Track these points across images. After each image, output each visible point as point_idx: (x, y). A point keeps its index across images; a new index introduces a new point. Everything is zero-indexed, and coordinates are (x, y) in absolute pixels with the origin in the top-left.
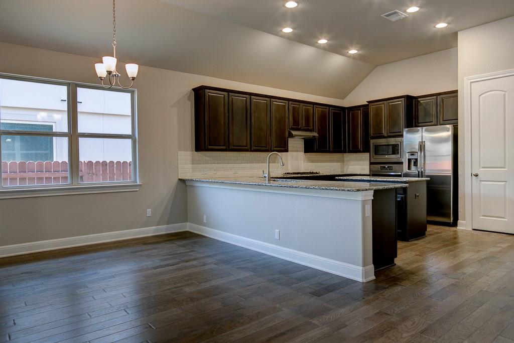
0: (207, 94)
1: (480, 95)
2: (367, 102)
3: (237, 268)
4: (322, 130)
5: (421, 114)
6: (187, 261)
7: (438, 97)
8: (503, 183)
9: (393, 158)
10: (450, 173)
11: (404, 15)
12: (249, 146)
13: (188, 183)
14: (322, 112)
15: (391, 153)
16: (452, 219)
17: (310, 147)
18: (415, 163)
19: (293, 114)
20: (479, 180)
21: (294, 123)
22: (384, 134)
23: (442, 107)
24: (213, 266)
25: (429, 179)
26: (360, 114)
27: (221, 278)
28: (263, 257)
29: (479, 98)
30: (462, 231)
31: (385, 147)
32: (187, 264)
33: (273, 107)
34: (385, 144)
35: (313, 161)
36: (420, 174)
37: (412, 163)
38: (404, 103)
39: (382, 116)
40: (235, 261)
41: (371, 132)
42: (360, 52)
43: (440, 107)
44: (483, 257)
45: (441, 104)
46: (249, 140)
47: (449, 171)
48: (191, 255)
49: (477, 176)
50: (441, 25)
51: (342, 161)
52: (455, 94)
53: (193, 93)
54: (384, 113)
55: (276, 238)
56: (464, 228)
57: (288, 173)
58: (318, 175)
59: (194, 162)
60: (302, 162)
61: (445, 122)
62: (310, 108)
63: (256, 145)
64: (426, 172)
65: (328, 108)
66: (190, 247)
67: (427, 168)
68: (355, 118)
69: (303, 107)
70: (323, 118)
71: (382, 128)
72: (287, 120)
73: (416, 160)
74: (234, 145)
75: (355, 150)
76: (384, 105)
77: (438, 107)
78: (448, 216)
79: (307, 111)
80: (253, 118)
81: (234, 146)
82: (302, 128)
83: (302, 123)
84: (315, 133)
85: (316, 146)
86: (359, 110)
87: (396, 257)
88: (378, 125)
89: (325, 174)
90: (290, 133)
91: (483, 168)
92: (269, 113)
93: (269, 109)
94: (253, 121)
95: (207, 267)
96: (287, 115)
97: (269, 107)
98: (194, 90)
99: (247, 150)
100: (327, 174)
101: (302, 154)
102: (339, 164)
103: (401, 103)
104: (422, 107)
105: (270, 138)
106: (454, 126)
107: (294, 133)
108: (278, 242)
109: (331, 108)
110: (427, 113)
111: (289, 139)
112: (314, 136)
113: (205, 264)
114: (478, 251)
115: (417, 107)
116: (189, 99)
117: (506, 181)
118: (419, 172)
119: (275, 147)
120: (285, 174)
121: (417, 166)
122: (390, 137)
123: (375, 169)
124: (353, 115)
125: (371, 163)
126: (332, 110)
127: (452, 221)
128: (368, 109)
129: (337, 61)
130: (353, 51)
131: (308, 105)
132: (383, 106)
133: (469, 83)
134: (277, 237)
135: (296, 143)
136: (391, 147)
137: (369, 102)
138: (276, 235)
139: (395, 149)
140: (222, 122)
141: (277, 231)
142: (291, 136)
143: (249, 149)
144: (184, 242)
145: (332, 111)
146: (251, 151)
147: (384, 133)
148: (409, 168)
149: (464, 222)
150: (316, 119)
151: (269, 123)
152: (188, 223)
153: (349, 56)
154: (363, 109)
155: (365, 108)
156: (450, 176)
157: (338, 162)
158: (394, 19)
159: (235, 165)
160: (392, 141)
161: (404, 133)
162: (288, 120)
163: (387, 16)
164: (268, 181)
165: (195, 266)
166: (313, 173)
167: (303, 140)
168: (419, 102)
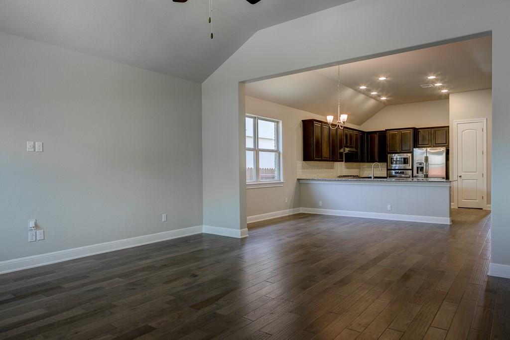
0: (314, 125)
1: (463, 131)
5: (421, 139)
7: (432, 129)
12: (329, 158)
14: (356, 135)
15: (403, 163)
19: (346, 136)
20: (462, 179)
21: (346, 143)
23: (435, 136)
26: (376, 137)
29: (462, 133)
37: (419, 170)
38: (412, 132)
39: (396, 139)
41: (388, 149)
42: (388, 99)
45: (434, 134)
46: (329, 154)
49: (461, 177)
50: (444, 91)
51: (359, 168)
52: (447, 128)
54: (398, 138)
56: (453, 207)
60: (344, 168)
63: (332, 157)
68: (372, 139)
69: (349, 132)
70: (357, 139)
71: (396, 147)
72: (343, 141)
73: (422, 168)
75: (372, 160)
79: (351, 135)
80: (331, 139)
82: (349, 146)
83: (349, 143)
86: (376, 134)
88: (394, 145)
91: (464, 172)
92: (336, 136)
94: (331, 141)
96: (343, 137)
98: (302, 122)
101: (343, 163)
103: (410, 132)
104: (421, 134)
105: (337, 152)
106: (446, 147)
109: (359, 132)
110: (425, 138)
112: (353, 151)
115: (418, 135)
117: (477, 180)
119: (339, 159)
121: (423, 171)
122: (403, 153)
123: (391, 174)
124: (371, 137)
125: (388, 170)
128: (386, 134)
130: (384, 98)
131: (351, 130)
132: (397, 132)
133: (456, 124)
136: (402, 159)
137: (387, 130)
139: (405, 161)
141: (389, 206)
147: (397, 150)
148: (417, 173)
149: (453, 204)
150: (354, 139)
151: (336, 143)
152: (301, 208)
153: (381, 102)
154: (380, 134)
155: (383, 133)
160: (404, 155)
161: (414, 151)
168: (420, 131)
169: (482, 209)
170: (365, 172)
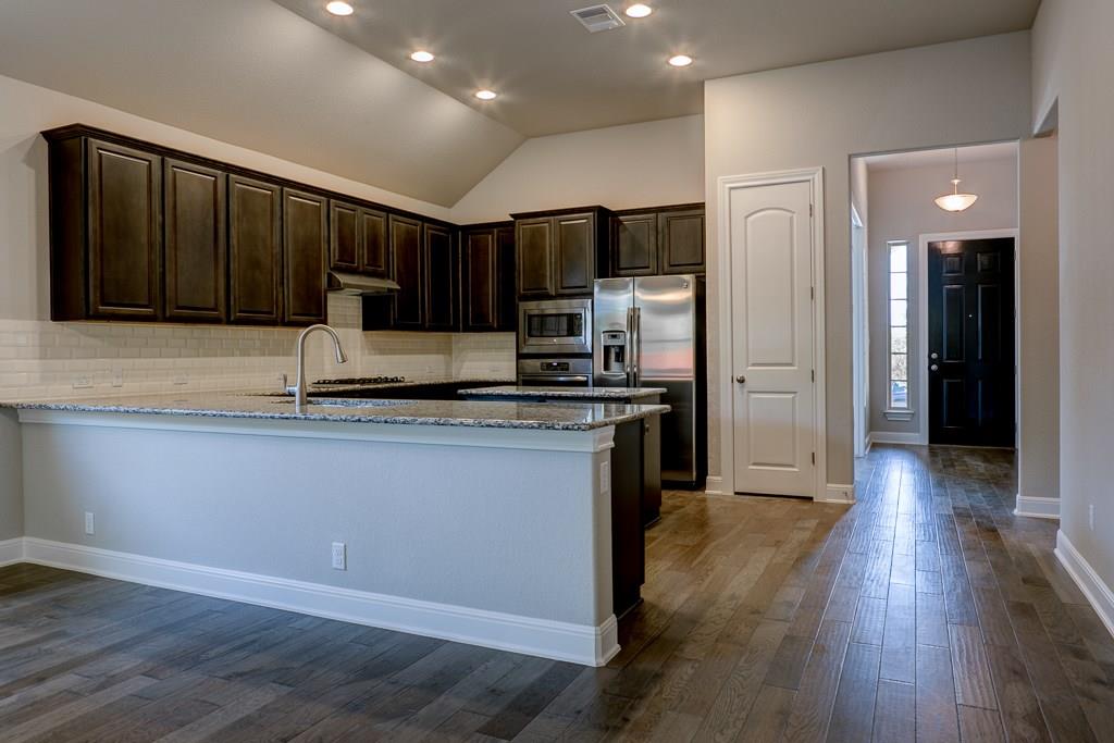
0: (94, 153)
1: (747, 217)
2: (512, 216)
3: (228, 678)
4: (408, 276)
5: (624, 248)
6: (40, 679)
7: (660, 215)
8: (791, 396)
9: (571, 343)
10: (690, 376)
11: (616, 22)
12: (222, 309)
13: (23, 417)
14: (408, 232)
15: (565, 333)
16: (694, 474)
17: (376, 316)
18: (617, 355)
19: (340, 231)
20: (745, 390)
21: (341, 255)
22: (549, 290)
23: (667, 237)
24: (141, 683)
25: (664, 390)
26: (491, 240)
27: (182, 725)
28: (298, 624)
29: (746, 222)
30: (718, 498)
31: (553, 318)
32: (41, 691)
33: (290, 210)
34: (554, 312)
35: (382, 352)
36: (632, 378)
37: (613, 356)
38: (592, 223)
39: (544, 249)
40: (212, 653)
41: (521, 285)
42: (502, 97)
43: (663, 237)
44: (795, 556)
45: (666, 231)
46: (222, 293)
47: (687, 371)
48: (49, 652)
49: (741, 381)
50: (680, 61)
51: (447, 350)
52: (698, 212)
53: (45, 145)
54: (550, 243)
55: (335, 566)
56: (719, 492)
57: (324, 382)
58: (402, 384)
59: (46, 351)
60: (359, 353)
61: (676, 269)
62: (380, 219)
63: (243, 308)
64: (643, 374)
65: (420, 223)
66: (45, 620)
67: (644, 366)
68: (479, 251)
69: (362, 218)
70: (409, 245)
71: (544, 276)
72: (324, 246)
73: (622, 348)
74: (180, 304)
75: (479, 325)
76: (550, 226)
77: (660, 236)
78: (688, 468)
79: (373, 227)
80: (233, 232)
81: (178, 308)
82: (361, 269)
83: (362, 255)
84: (390, 281)
85: (394, 313)
86: (489, 233)
87: (643, 582)
88: (537, 271)
89: (417, 383)
90: (330, 277)
91: (754, 365)
92: (277, 223)
93: (279, 214)
94: (234, 241)
95: (117, 693)
96: (324, 232)
97: (278, 208)
98: (48, 135)
99: (216, 321)
100: (423, 382)
101: (357, 334)
102: (441, 357)
103: (586, 222)
104: (627, 233)
105: (280, 289)
106: (697, 277)
107: (343, 278)
108: (342, 577)
109: (426, 225)
110: (636, 248)
111: (330, 296)
112: (390, 290)
113: (110, 681)
114: (778, 544)
115: (616, 234)
116: (29, 160)
117: (795, 393)
118: (628, 374)
119: (294, 315)
120: (318, 383)
121: (623, 361)
122: (562, 296)
123: (529, 370)
125: (520, 356)
126: (429, 228)
127: (694, 479)
128: (513, 231)
129: (445, 114)
130: (486, 95)
131: (375, 212)
132: (545, 225)
133: (727, 191)
134: (337, 561)
135: (344, 306)
136: (565, 318)
137: (516, 216)
138: (334, 558)
139: (573, 325)
140: (144, 239)
141: (338, 546)
142: (334, 286)
143: (223, 316)
144: (18, 604)
145: (429, 231)
146: (229, 322)
147: (548, 287)
148: (607, 367)
149: (719, 478)
150: (394, 248)
151: (277, 250)
152: (25, 539)
153: (477, 107)
154: (499, 231)
155: (505, 230)
156: (691, 383)
157: (438, 353)
158: (594, 26)
159: (179, 361)
160: (567, 306)
161: (596, 289)
162: (326, 246)
163: (584, 15)
164: (302, 404)
165: (73, 695)
166: (386, 380)
167: (360, 298)
168: (620, 222)
169: (811, 499)
170: (466, 364)
